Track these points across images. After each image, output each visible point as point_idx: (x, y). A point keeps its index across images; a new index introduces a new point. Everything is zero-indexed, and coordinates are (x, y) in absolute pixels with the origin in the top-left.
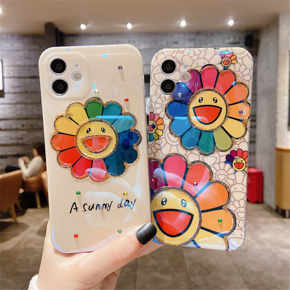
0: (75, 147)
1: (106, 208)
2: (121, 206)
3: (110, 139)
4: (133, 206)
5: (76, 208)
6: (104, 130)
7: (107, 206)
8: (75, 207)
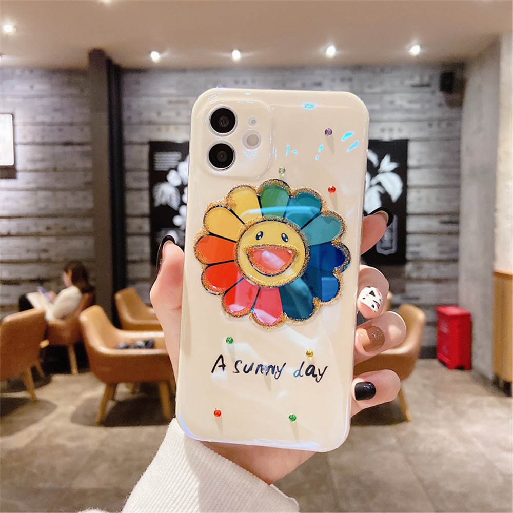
0: (233, 261)
1: (273, 374)
2: (299, 374)
3: (295, 254)
4: (320, 376)
5: (223, 366)
6: (287, 237)
7: (276, 370)
8: (221, 364)
